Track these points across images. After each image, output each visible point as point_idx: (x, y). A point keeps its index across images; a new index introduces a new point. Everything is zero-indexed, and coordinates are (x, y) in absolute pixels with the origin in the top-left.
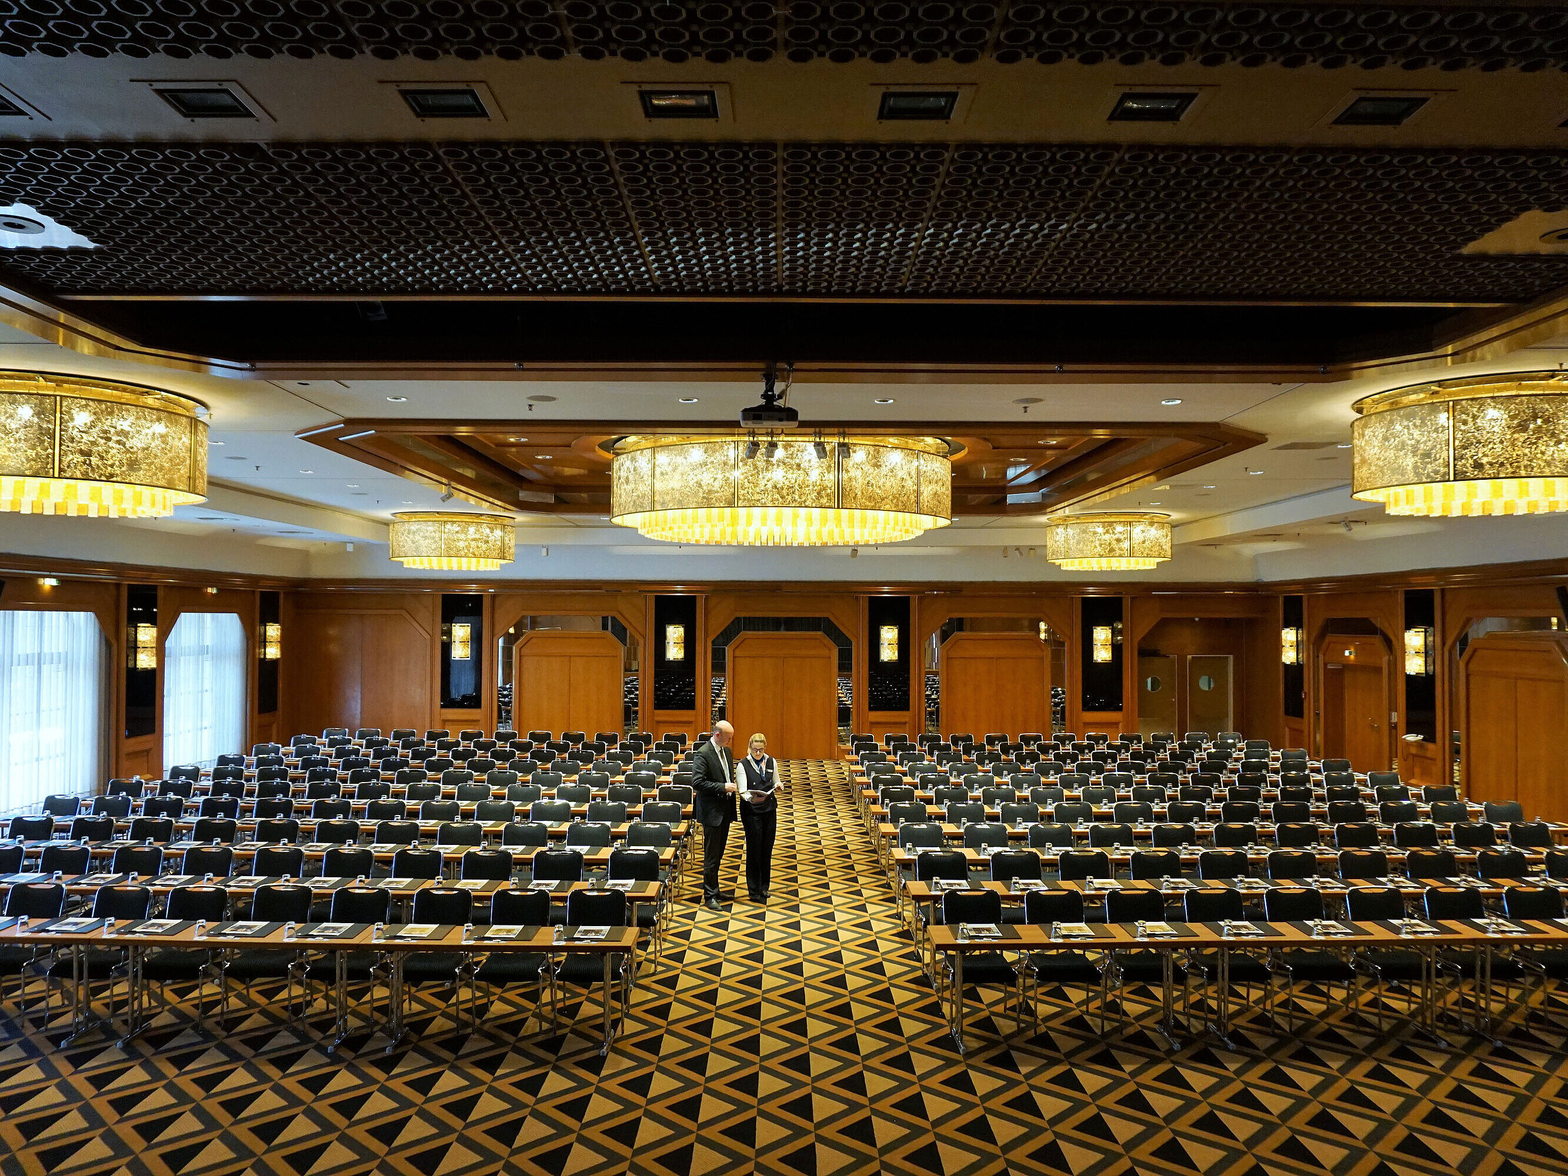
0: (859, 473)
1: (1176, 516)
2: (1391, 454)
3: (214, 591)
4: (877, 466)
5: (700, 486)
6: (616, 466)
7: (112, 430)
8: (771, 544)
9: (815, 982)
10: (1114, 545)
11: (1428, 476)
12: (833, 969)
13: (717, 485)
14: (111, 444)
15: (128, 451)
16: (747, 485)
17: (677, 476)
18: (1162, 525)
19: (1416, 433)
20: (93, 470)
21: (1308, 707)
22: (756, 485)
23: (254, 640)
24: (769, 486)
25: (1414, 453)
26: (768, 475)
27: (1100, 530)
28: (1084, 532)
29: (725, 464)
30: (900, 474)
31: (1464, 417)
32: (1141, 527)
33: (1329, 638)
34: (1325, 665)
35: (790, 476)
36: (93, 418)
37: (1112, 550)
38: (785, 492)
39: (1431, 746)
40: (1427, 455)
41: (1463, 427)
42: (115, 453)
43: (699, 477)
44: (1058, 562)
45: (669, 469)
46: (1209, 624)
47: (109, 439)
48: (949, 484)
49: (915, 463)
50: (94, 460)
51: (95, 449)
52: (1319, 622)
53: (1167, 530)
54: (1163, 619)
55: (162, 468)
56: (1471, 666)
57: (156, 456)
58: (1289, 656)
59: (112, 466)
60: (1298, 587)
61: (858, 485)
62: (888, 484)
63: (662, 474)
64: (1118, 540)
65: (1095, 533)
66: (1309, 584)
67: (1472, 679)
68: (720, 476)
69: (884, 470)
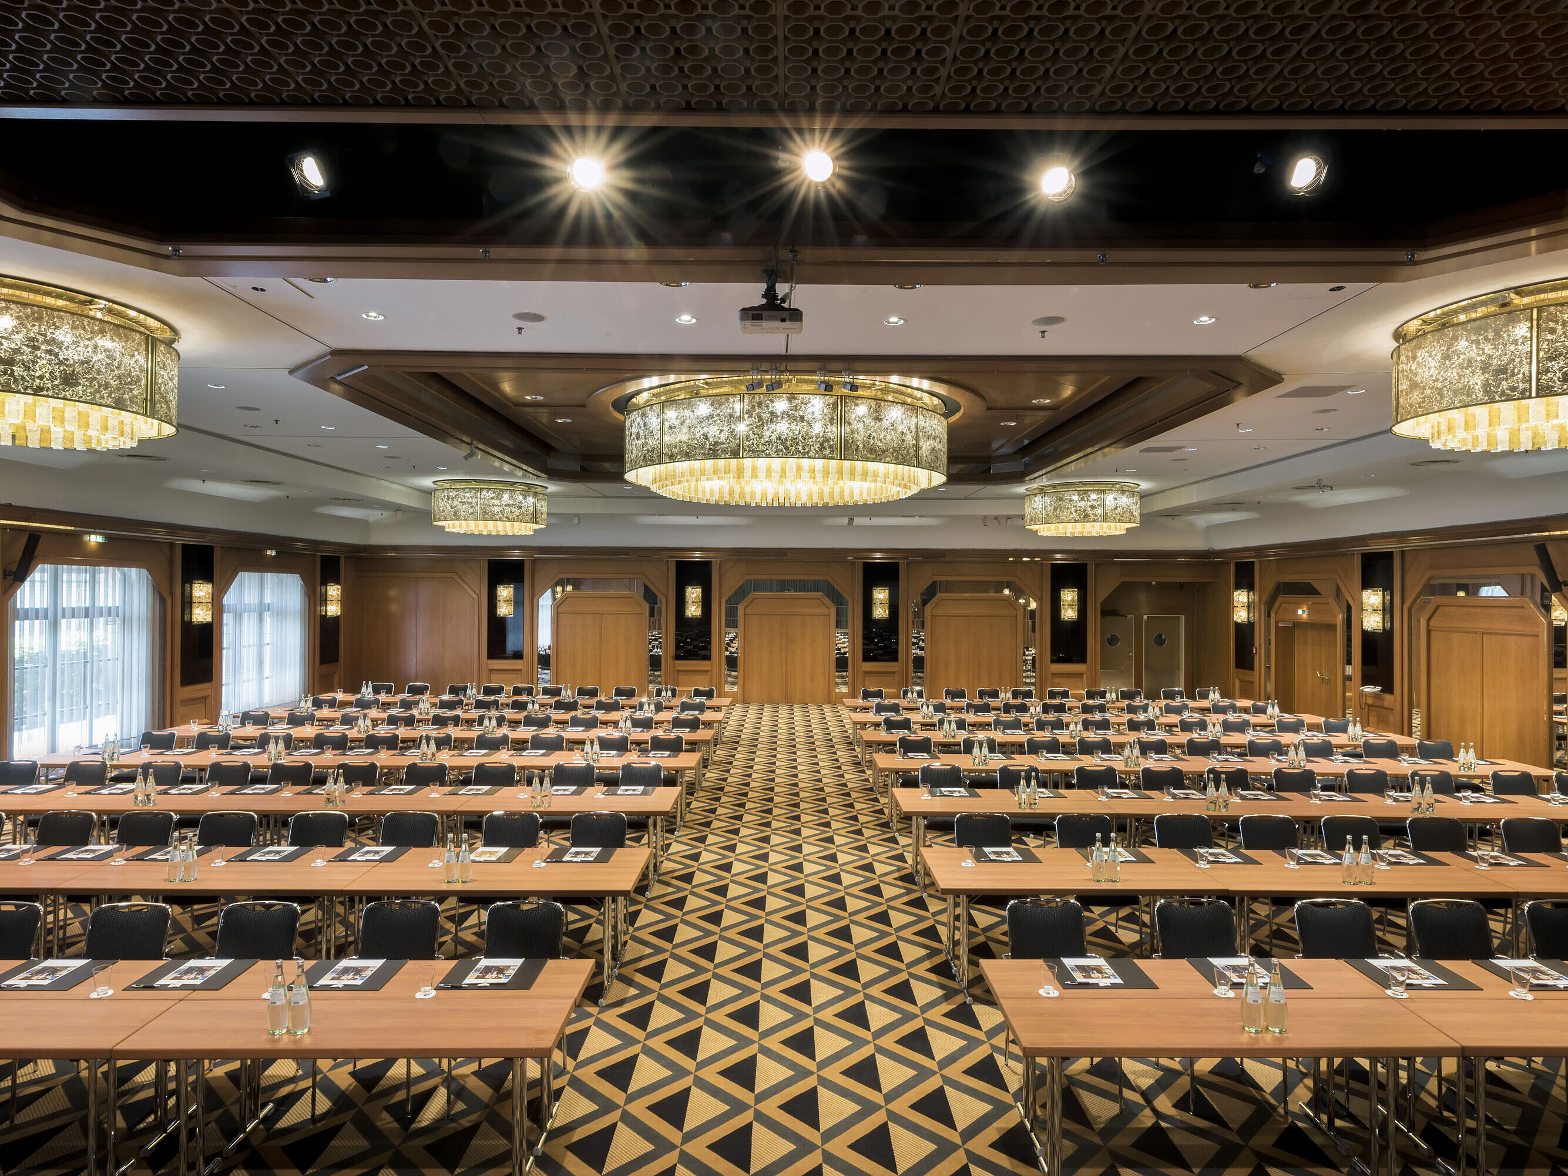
0: (861, 426)
1: (1145, 485)
2: (1453, 373)
3: (274, 553)
4: (878, 419)
5: (707, 438)
6: (628, 424)
7: (41, 338)
8: (776, 504)
9: (816, 904)
10: (1089, 511)
11: (1503, 393)
12: (833, 891)
13: (723, 436)
14: (39, 353)
15: (61, 363)
16: (752, 436)
17: (685, 430)
18: (1133, 494)
19: (1488, 348)
20: (16, 381)
21: (1259, 661)
22: (761, 437)
23: (314, 598)
24: (774, 437)
25: (1485, 369)
26: (773, 427)
27: (1075, 498)
28: (1061, 499)
29: (731, 416)
30: (900, 428)
31: (1551, 324)
32: (1114, 495)
33: (1281, 599)
34: (1277, 623)
35: (794, 427)
36: (15, 323)
37: (1087, 516)
38: (789, 443)
39: (1388, 697)
40: (1502, 370)
41: (1549, 337)
42: (44, 365)
43: (706, 429)
44: (1034, 528)
45: (677, 423)
46: (1163, 587)
47: (36, 348)
48: (945, 441)
49: (914, 420)
50: (18, 370)
51: (18, 358)
52: (1270, 585)
53: (1136, 499)
54: (1124, 583)
55: (107, 385)
56: (1432, 623)
57: (99, 372)
58: (1241, 615)
59: (41, 378)
60: (1253, 553)
61: (860, 437)
62: (889, 438)
63: (670, 427)
64: (1093, 507)
65: (1071, 500)
66: (1260, 551)
67: (1433, 635)
68: (726, 428)
69: (886, 423)
